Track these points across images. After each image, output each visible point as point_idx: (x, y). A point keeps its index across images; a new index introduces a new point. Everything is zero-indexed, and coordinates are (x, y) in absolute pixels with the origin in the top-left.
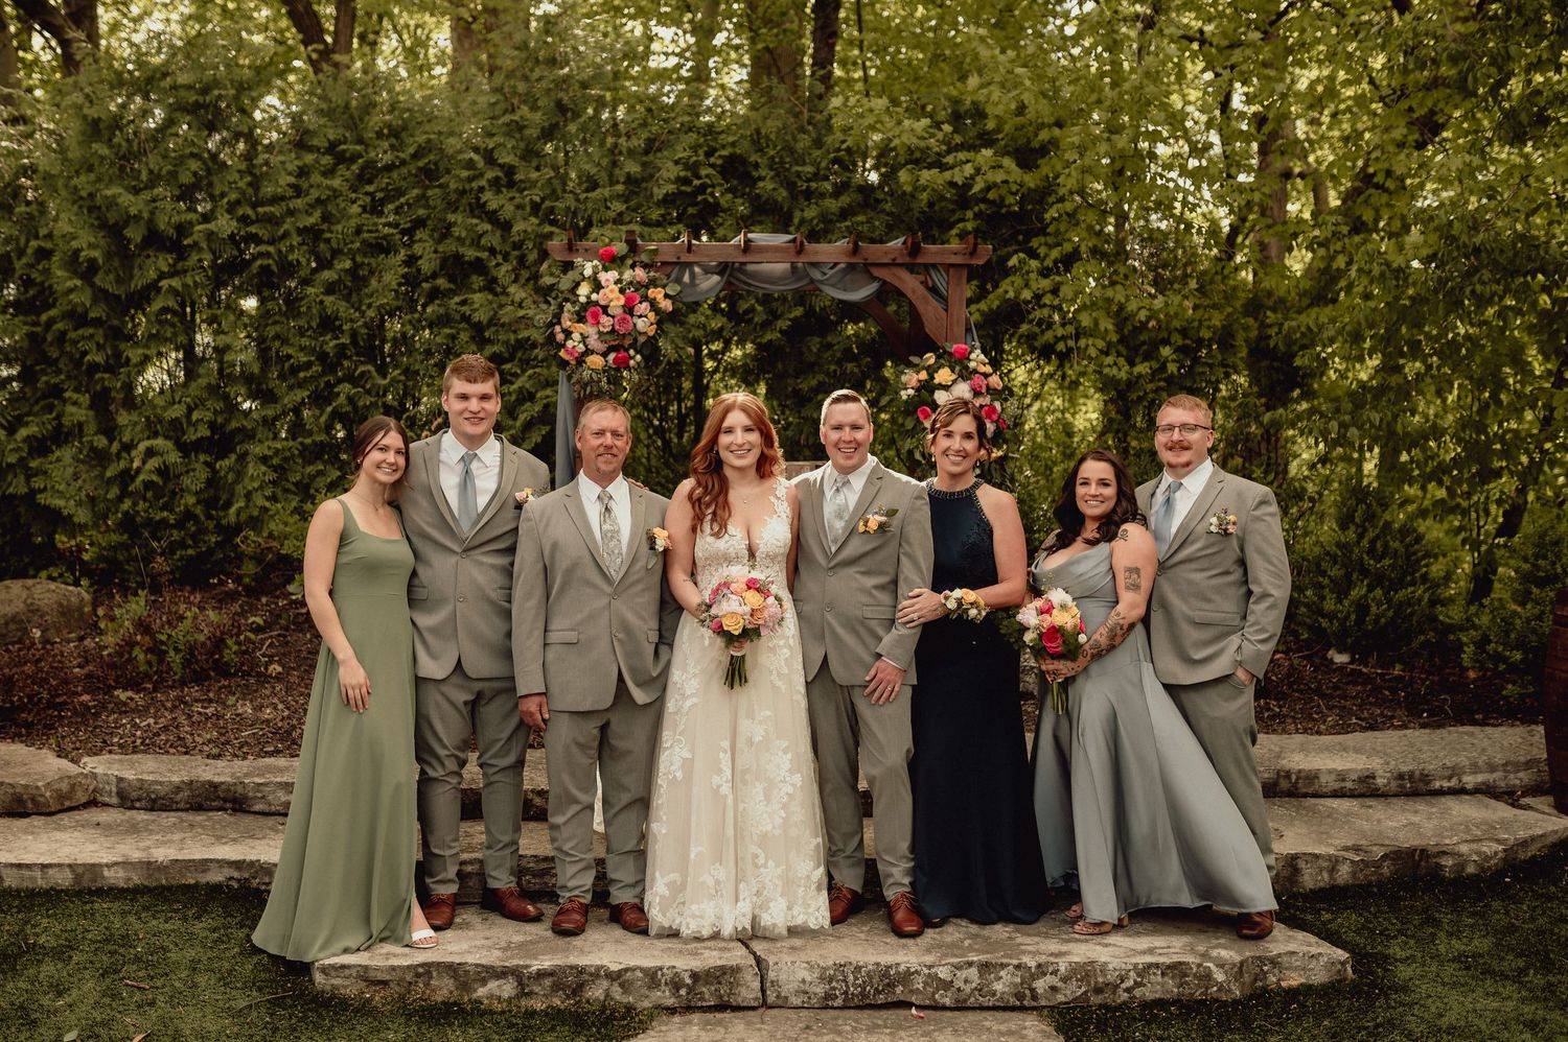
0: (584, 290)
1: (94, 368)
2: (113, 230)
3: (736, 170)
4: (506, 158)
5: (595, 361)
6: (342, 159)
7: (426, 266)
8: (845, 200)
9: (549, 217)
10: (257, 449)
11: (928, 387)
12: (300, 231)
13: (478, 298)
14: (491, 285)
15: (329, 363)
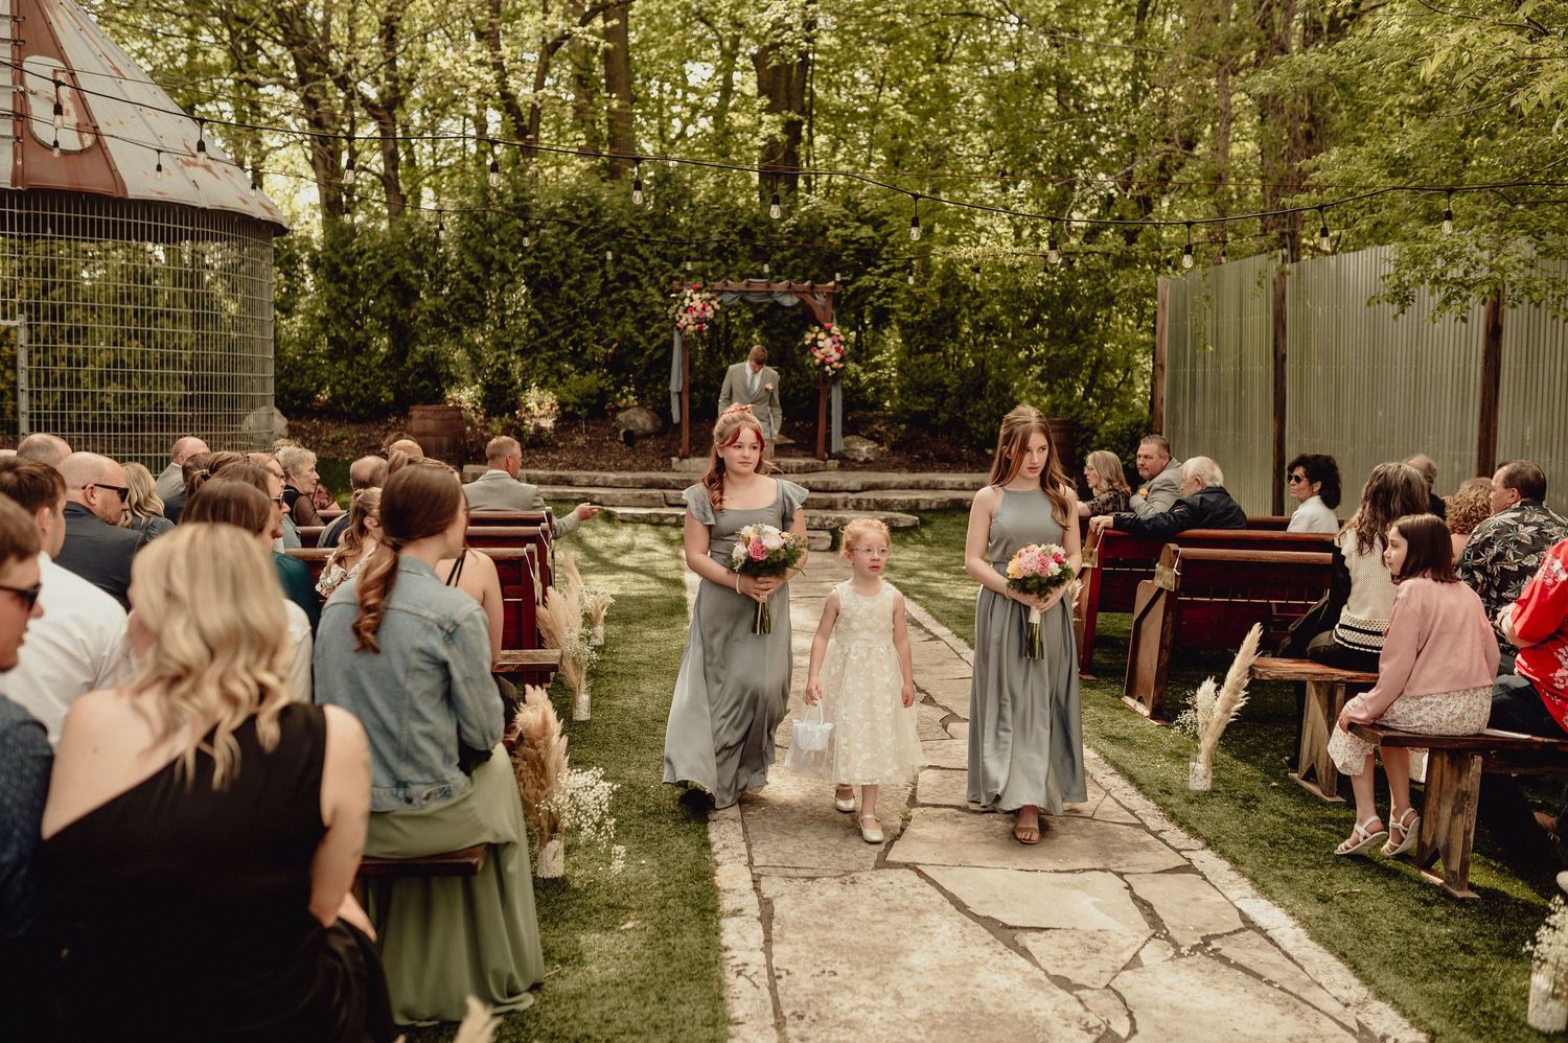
0: (687, 301)
1: (474, 320)
2: (486, 263)
3: (746, 234)
4: (647, 232)
5: (691, 328)
6: (572, 227)
7: (611, 277)
8: (792, 251)
9: (664, 257)
10: (543, 356)
11: (815, 340)
12: (559, 263)
13: (634, 292)
14: (639, 286)
15: (572, 320)
